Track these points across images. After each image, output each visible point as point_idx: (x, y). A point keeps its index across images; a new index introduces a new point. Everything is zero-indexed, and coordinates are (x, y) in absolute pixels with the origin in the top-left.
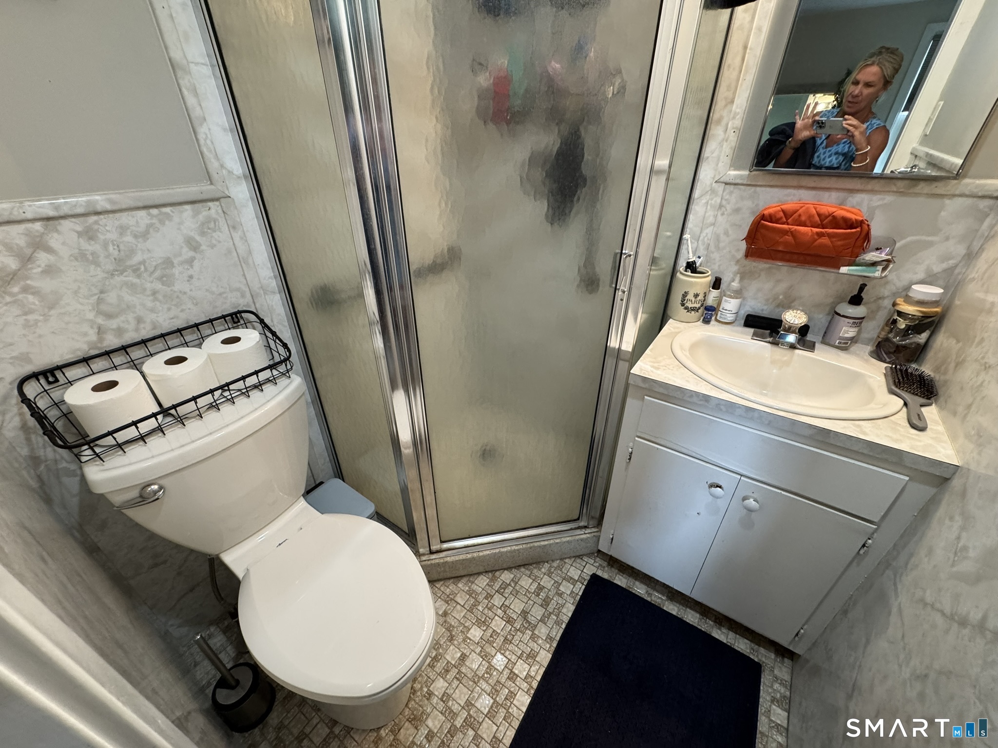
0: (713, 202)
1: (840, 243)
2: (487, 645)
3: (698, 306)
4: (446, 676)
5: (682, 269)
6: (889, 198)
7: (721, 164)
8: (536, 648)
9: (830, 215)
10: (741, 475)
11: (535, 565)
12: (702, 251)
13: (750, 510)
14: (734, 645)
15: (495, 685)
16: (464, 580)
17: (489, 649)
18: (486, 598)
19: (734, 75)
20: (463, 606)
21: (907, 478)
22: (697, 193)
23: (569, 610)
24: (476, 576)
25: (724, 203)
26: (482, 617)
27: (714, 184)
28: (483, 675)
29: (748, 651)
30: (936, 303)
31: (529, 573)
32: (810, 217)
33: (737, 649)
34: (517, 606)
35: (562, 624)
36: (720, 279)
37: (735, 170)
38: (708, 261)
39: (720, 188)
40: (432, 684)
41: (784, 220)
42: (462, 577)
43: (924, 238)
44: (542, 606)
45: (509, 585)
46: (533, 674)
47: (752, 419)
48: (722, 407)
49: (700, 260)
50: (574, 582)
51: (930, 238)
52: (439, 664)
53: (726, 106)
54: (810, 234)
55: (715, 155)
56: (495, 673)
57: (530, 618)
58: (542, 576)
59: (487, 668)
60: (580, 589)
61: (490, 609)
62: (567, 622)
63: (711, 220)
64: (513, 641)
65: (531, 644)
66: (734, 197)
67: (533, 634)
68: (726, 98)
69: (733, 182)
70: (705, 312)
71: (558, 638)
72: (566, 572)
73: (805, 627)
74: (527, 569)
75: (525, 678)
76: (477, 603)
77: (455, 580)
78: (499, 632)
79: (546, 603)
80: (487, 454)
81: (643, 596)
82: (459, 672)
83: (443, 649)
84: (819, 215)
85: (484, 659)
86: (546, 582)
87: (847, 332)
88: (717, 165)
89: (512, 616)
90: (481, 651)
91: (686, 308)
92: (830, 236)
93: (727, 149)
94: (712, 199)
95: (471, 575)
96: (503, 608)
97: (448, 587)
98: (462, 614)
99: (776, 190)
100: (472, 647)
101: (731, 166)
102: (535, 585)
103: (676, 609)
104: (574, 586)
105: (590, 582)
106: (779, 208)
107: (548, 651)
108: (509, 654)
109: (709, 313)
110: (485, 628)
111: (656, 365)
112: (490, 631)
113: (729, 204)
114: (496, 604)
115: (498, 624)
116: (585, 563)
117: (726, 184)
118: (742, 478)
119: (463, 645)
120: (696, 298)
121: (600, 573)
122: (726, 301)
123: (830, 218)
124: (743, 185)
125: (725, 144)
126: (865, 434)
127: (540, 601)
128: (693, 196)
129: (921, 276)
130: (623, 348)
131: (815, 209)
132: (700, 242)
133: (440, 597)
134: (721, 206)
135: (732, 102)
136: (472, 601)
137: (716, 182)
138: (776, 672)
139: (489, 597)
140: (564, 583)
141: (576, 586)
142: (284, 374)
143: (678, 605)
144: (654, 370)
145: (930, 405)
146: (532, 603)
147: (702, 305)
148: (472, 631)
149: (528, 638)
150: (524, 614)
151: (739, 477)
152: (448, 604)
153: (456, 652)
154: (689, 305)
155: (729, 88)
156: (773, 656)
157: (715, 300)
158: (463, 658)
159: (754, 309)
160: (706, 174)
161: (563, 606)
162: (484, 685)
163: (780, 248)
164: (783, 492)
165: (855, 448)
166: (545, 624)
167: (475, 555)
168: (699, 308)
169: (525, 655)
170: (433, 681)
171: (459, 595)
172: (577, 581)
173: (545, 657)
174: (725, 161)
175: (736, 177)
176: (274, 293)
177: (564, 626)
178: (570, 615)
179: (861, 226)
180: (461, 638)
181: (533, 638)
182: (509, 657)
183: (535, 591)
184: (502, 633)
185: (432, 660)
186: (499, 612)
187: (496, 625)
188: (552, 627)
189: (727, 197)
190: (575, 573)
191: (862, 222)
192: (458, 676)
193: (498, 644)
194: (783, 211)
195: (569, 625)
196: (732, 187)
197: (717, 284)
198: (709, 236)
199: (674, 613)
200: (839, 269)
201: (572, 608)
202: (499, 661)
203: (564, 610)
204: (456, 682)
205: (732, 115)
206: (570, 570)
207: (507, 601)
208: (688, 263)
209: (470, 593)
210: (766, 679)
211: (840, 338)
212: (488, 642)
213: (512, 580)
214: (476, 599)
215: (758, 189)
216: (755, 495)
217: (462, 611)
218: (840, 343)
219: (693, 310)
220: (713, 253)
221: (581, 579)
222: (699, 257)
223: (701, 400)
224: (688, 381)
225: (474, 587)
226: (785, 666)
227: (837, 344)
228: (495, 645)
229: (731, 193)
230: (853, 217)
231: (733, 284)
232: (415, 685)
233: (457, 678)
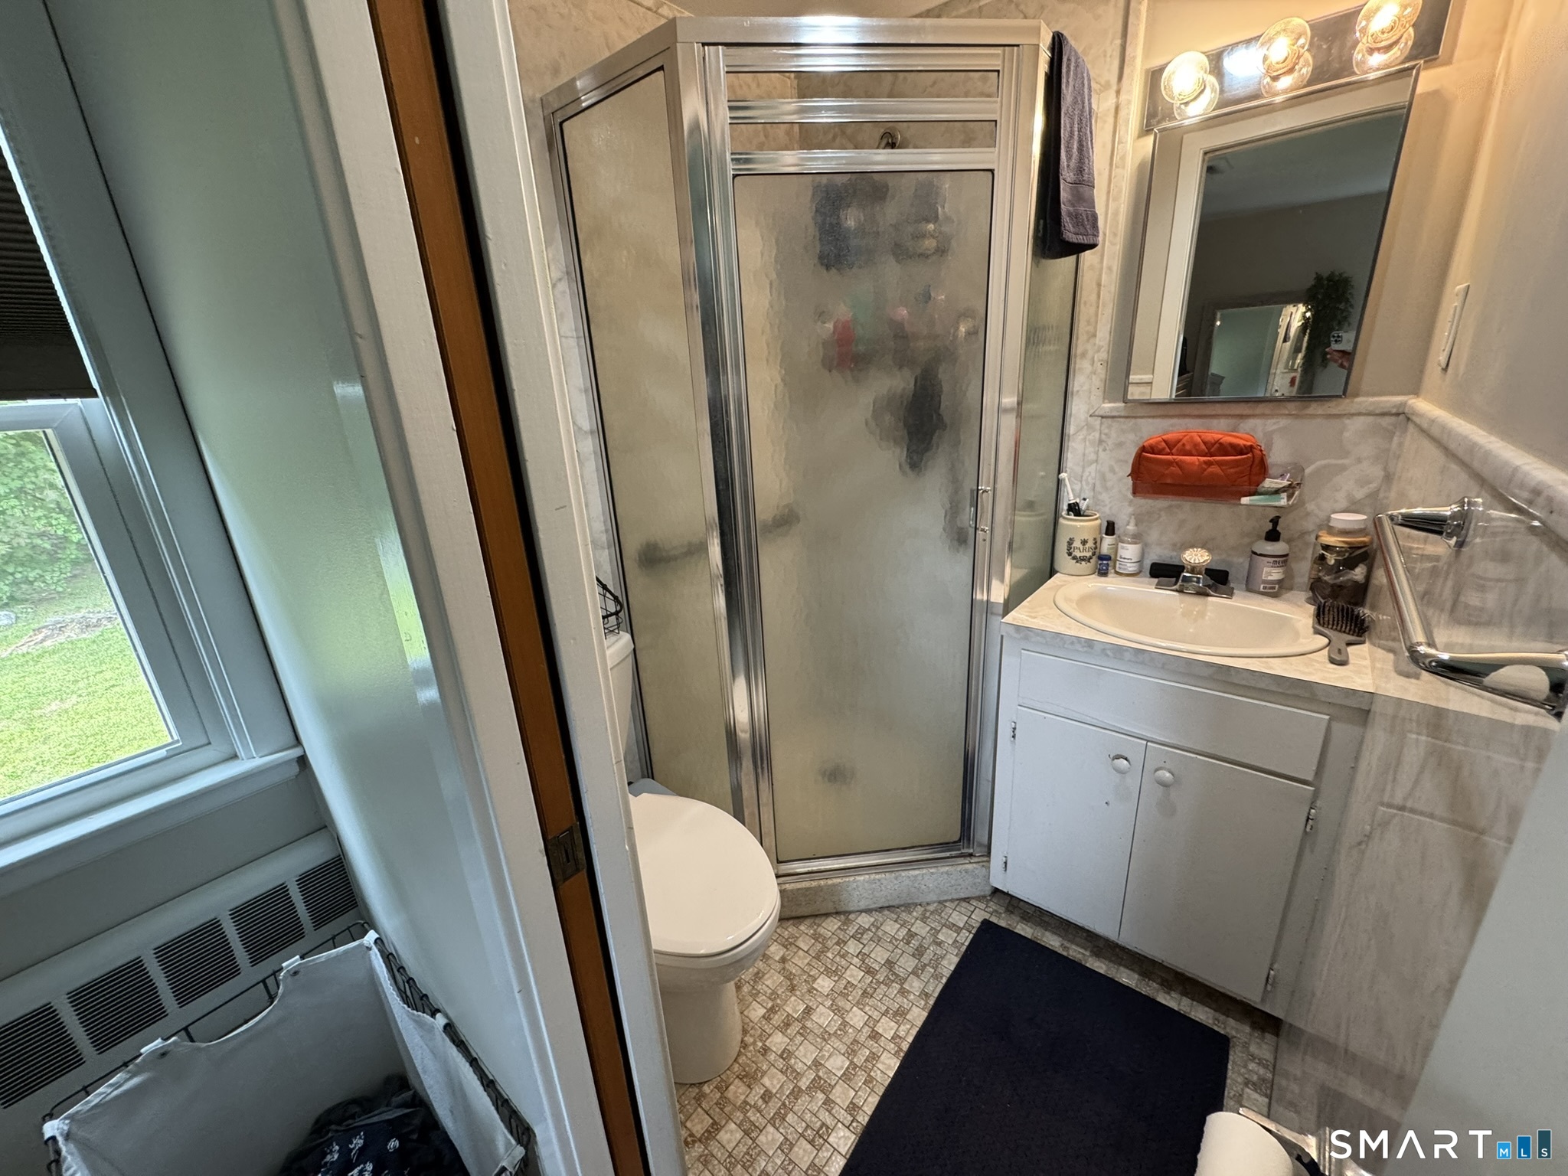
0: (1091, 437)
1: (1232, 470)
2: (839, 998)
3: (1088, 554)
4: (786, 1030)
5: (1064, 513)
6: (1283, 422)
7: (1093, 398)
8: (906, 1004)
9: (1216, 443)
10: (1148, 741)
11: (903, 909)
12: (1087, 494)
13: (1164, 785)
14: (1189, 1013)
15: (852, 1044)
16: (808, 922)
17: (841, 1002)
18: (838, 944)
19: (1092, 310)
20: (806, 952)
21: (1327, 717)
22: (1071, 429)
23: (950, 963)
24: (823, 918)
25: (1103, 437)
26: (832, 966)
27: (1089, 419)
28: (835, 1032)
29: (1211, 1021)
30: (1361, 532)
31: (896, 916)
32: (1196, 445)
33: (1193, 1018)
34: (880, 955)
35: (941, 978)
36: (1113, 523)
37: (1110, 402)
38: (1097, 501)
39: (1097, 422)
40: (767, 1039)
41: (1168, 450)
42: (805, 917)
43: (1333, 461)
44: (913, 955)
45: (869, 929)
46: (902, 1034)
47: (1143, 663)
48: (1109, 652)
49: (1086, 502)
50: (958, 930)
51: (1340, 462)
52: (777, 1017)
53: (1088, 341)
54: (1197, 463)
55: (1085, 388)
56: (851, 1030)
57: (897, 969)
58: (913, 921)
59: (841, 1024)
60: (966, 938)
61: (843, 957)
62: (948, 976)
63: (1093, 457)
64: (875, 995)
65: (899, 999)
66: (1114, 432)
67: (902, 988)
68: (1087, 332)
69: (1109, 414)
70: (1100, 562)
71: (936, 995)
72: (946, 917)
73: (1276, 966)
74: (893, 912)
75: (892, 1038)
76: (825, 949)
77: (796, 921)
78: (855, 983)
79: (919, 953)
80: (835, 775)
81: (1056, 950)
82: (804, 1027)
83: (782, 1000)
84: (1205, 443)
85: (836, 1014)
86: (920, 928)
87: (1270, 574)
88: (1089, 398)
89: (873, 966)
90: (832, 1005)
91: (1074, 558)
92: (1220, 464)
93: (1097, 382)
94: (1090, 434)
95: (816, 916)
96: (860, 957)
97: (786, 929)
98: (806, 961)
99: (1157, 421)
100: (819, 1000)
101: (1104, 398)
102: (904, 931)
103: (1104, 966)
104: (958, 934)
105: (979, 929)
106: (1160, 439)
107: (923, 1009)
108: (870, 1010)
109: (1104, 565)
110: (836, 978)
111: (1033, 615)
112: (844, 982)
113: (1109, 438)
114: (851, 951)
115: (854, 974)
116: (973, 908)
117: (1102, 417)
118: (1149, 744)
119: (807, 997)
120: (1084, 545)
121: (994, 919)
122: (1123, 548)
123: (1217, 445)
124: (1120, 417)
125: (1094, 377)
126: (1271, 668)
127: (911, 951)
128: (1066, 431)
129: (1344, 504)
130: (993, 599)
131: (1200, 437)
132: (1084, 483)
133: (775, 941)
134: (1101, 441)
135: (1094, 336)
136: (819, 946)
137: (1091, 416)
138: (1253, 1049)
139: (841, 942)
140: (944, 930)
141: (961, 934)
142: (613, 631)
143: (1107, 963)
144: (1030, 619)
145: (1363, 642)
146: (900, 952)
147: (1094, 554)
148: (818, 981)
149: (896, 992)
150: (890, 964)
151: (1145, 742)
152: (787, 949)
153: (799, 1004)
154: (1078, 554)
155: (1088, 322)
156: (1247, 1029)
157: (1111, 549)
158: (808, 1011)
159: (1160, 556)
160: (1078, 409)
161: (942, 958)
162: (837, 1044)
163: (1169, 481)
164: (1199, 757)
165: (1262, 685)
166: (918, 977)
167: (822, 882)
168: (1091, 558)
169: (891, 1012)
170: (770, 1035)
171: (801, 939)
172: (962, 929)
173: (918, 1016)
174: (1097, 394)
175: (1112, 409)
176: (603, 548)
177: (944, 980)
178: (952, 968)
179: (1252, 451)
180: (805, 988)
181: (903, 992)
182: (869, 1013)
183: (904, 938)
184: (860, 985)
185: (767, 1012)
186: (856, 961)
187: (852, 976)
188: (929, 981)
189: (1106, 431)
190: (959, 919)
191: (1251, 447)
192: (801, 1031)
193: (854, 997)
194: (1164, 441)
195: (950, 980)
196: (1110, 420)
197: (1110, 529)
198: (1093, 475)
199: (1102, 971)
200: (1240, 499)
201: (956, 960)
202: (857, 1018)
203: (945, 962)
204: (799, 1038)
205: (1096, 348)
206: (953, 915)
207: (866, 948)
208: (1069, 505)
209: (816, 937)
210: (1235, 1057)
211: (1265, 582)
212: (841, 994)
213: (873, 924)
214: (823, 944)
215: (1139, 421)
216: (1167, 766)
217: (805, 958)
218: (1265, 588)
219: (1083, 560)
220: (1100, 493)
221: (967, 926)
222: (1085, 499)
223: (1083, 647)
224: (1069, 628)
225: (821, 931)
226: (1267, 1043)
227: (1262, 589)
228: (850, 998)
229: (1109, 427)
230: (1241, 442)
231: (1128, 527)
232: (746, 1039)
233: (801, 1034)
